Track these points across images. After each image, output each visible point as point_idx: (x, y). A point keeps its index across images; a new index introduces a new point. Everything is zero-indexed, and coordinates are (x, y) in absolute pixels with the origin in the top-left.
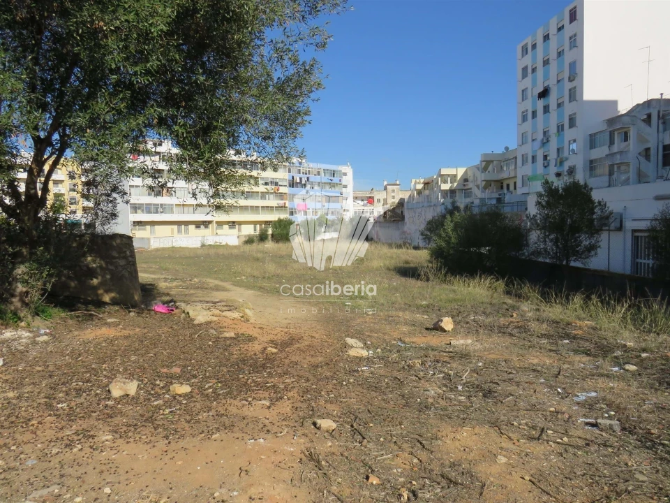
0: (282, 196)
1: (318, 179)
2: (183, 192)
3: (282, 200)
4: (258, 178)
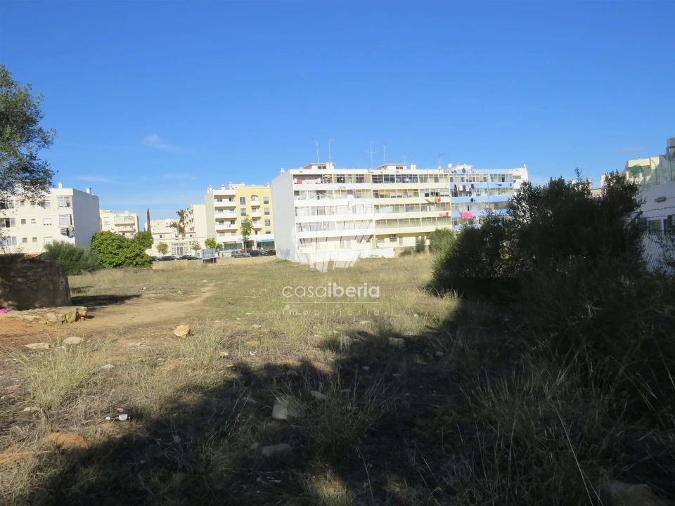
0: (444, 205)
1: (484, 185)
3: (445, 210)
4: (417, 190)
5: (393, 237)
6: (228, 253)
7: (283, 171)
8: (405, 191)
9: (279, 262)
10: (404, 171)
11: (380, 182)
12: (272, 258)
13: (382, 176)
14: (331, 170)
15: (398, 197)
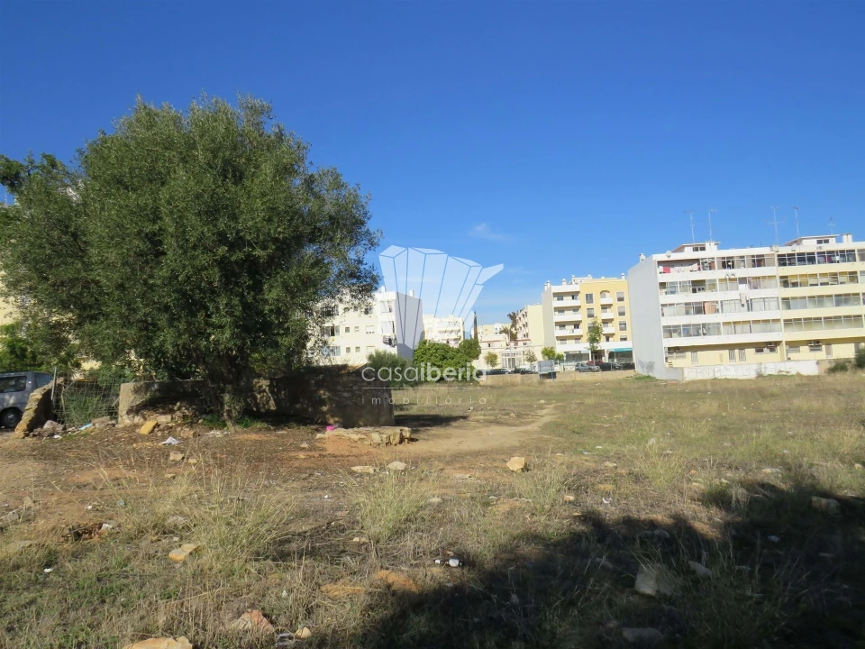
2: (732, 305)
4: (856, 273)
5: (815, 344)
6: (571, 366)
7: (643, 257)
8: (834, 276)
9: (639, 378)
10: (832, 245)
11: (790, 264)
12: (629, 373)
13: (794, 255)
14: (712, 251)
15: (822, 284)
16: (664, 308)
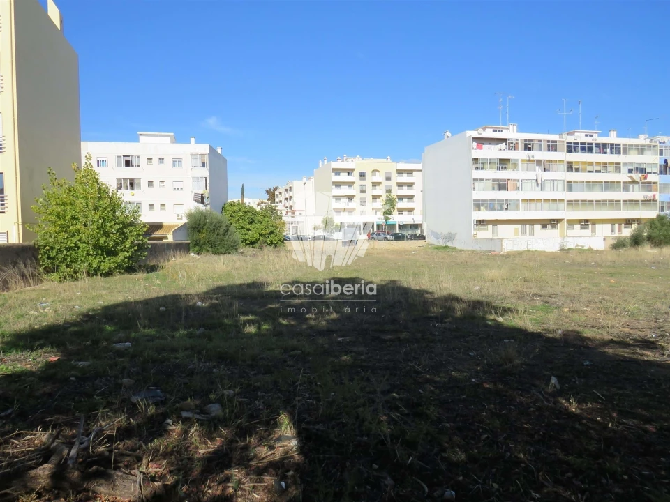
0: (649, 186)
2: (530, 184)
3: (650, 191)
4: (619, 164)
5: (585, 223)
7: (448, 134)
8: (605, 165)
9: (433, 248)
10: (599, 139)
11: (576, 151)
12: (421, 242)
13: (578, 143)
15: (596, 171)
16: (476, 183)
